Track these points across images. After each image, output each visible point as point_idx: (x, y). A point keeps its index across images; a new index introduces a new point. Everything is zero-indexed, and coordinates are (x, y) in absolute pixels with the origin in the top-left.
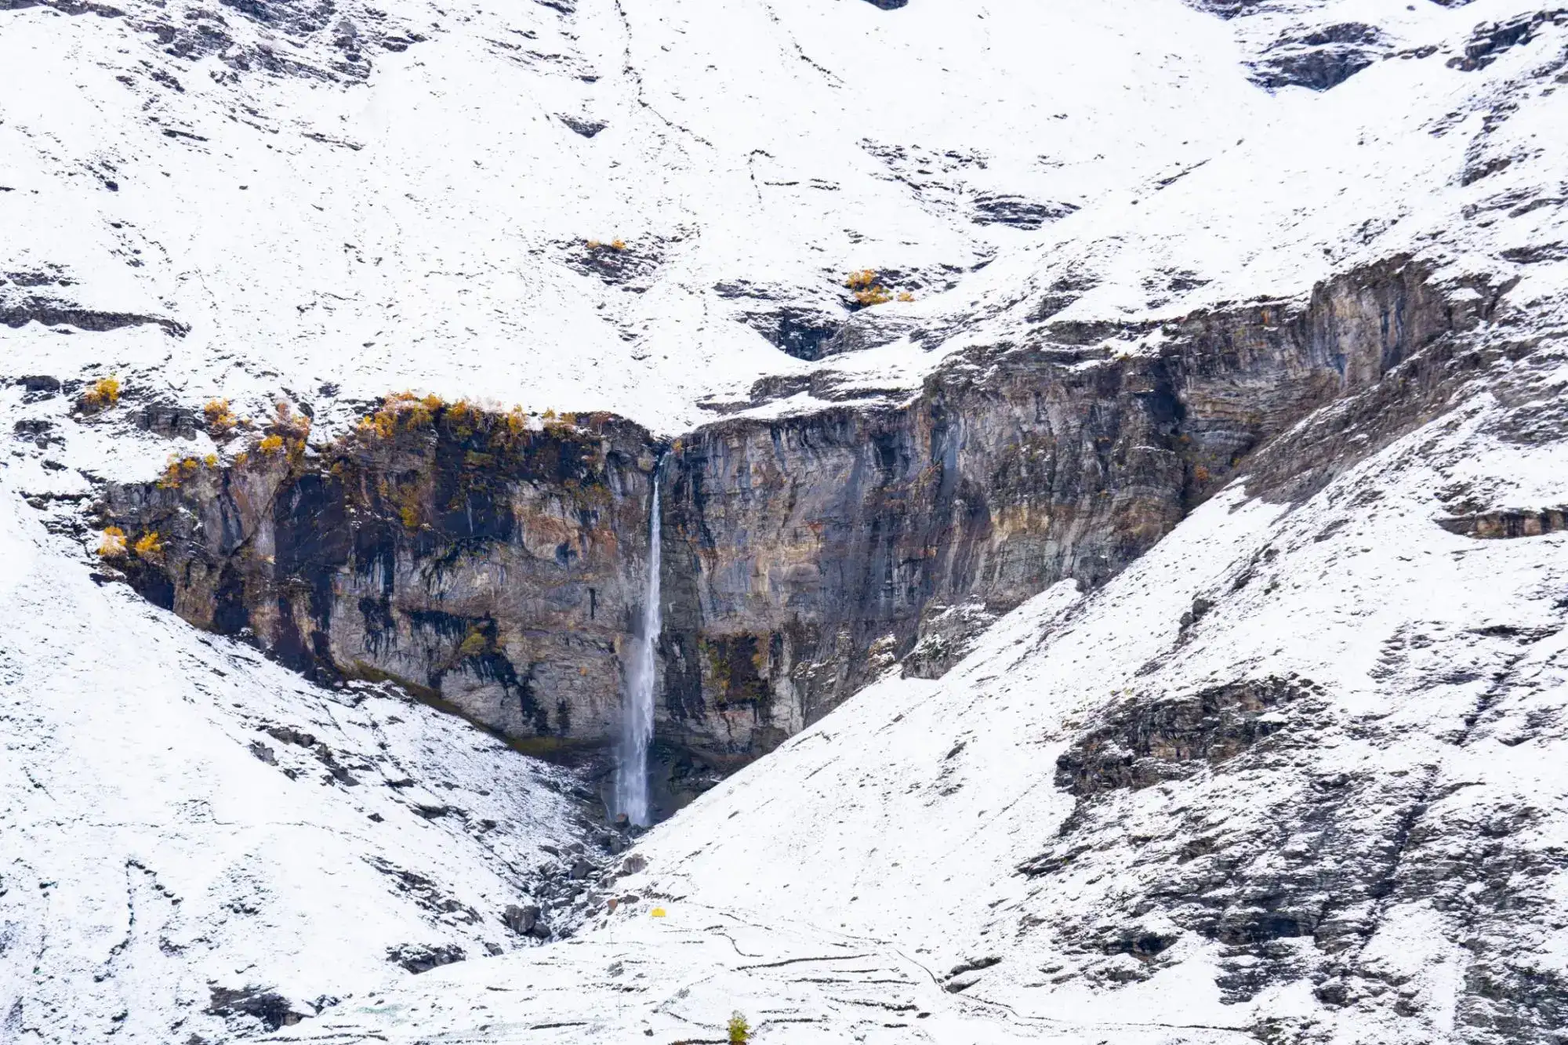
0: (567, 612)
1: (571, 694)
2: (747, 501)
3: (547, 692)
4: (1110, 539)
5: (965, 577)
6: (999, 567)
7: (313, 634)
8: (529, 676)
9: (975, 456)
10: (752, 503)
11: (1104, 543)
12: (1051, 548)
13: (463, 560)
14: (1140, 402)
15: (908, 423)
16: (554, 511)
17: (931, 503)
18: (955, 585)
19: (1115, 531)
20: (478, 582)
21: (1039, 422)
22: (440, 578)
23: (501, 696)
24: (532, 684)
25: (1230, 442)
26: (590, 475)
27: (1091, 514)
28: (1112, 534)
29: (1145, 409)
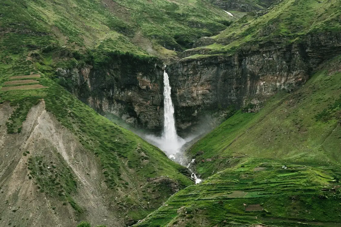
0: (147, 102)
1: (147, 120)
2: (188, 77)
3: (143, 119)
4: (294, 82)
5: (253, 91)
6: (263, 89)
7: (99, 104)
8: (139, 116)
9: (251, 65)
10: (190, 77)
11: (292, 82)
12: (278, 84)
13: (126, 89)
14: (298, 52)
15: (233, 59)
16: (145, 79)
17: (241, 76)
18: (251, 93)
19: (295, 80)
20: (129, 94)
21: (270, 57)
22: (122, 93)
23: (134, 120)
24: (140, 117)
25: (317, 61)
26: (152, 71)
27: (287, 76)
28: (294, 81)
29: (299, 54)
